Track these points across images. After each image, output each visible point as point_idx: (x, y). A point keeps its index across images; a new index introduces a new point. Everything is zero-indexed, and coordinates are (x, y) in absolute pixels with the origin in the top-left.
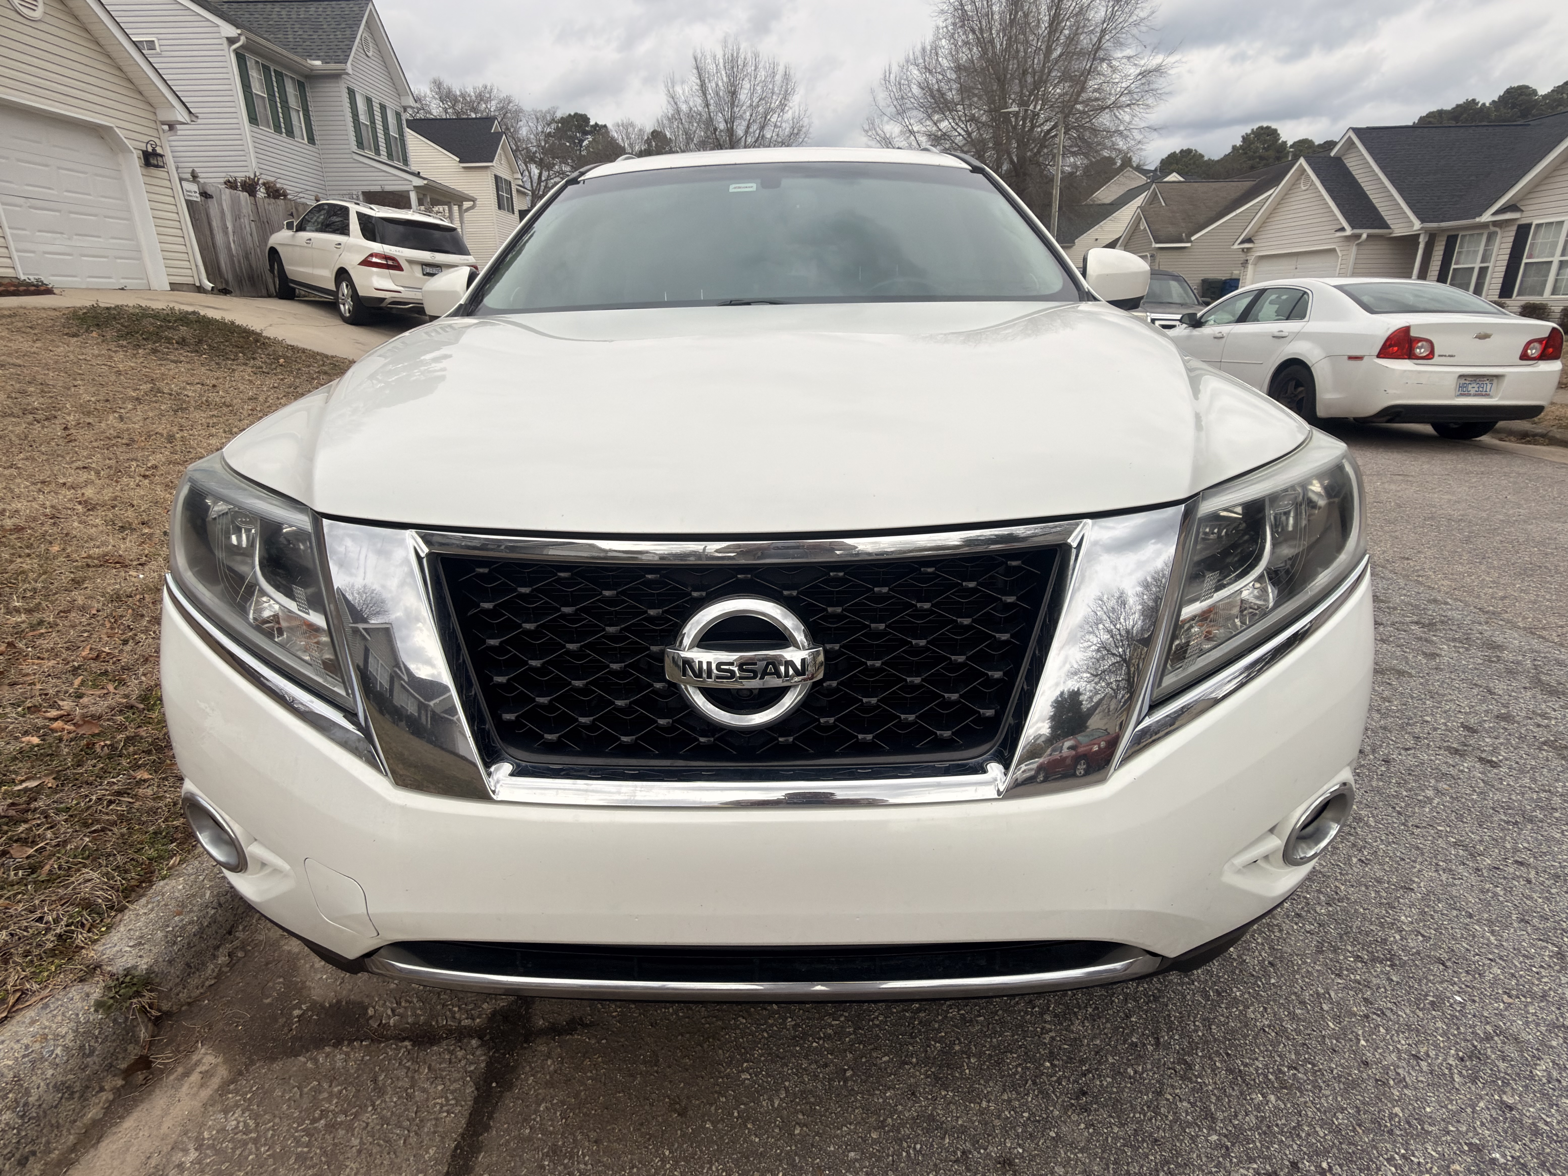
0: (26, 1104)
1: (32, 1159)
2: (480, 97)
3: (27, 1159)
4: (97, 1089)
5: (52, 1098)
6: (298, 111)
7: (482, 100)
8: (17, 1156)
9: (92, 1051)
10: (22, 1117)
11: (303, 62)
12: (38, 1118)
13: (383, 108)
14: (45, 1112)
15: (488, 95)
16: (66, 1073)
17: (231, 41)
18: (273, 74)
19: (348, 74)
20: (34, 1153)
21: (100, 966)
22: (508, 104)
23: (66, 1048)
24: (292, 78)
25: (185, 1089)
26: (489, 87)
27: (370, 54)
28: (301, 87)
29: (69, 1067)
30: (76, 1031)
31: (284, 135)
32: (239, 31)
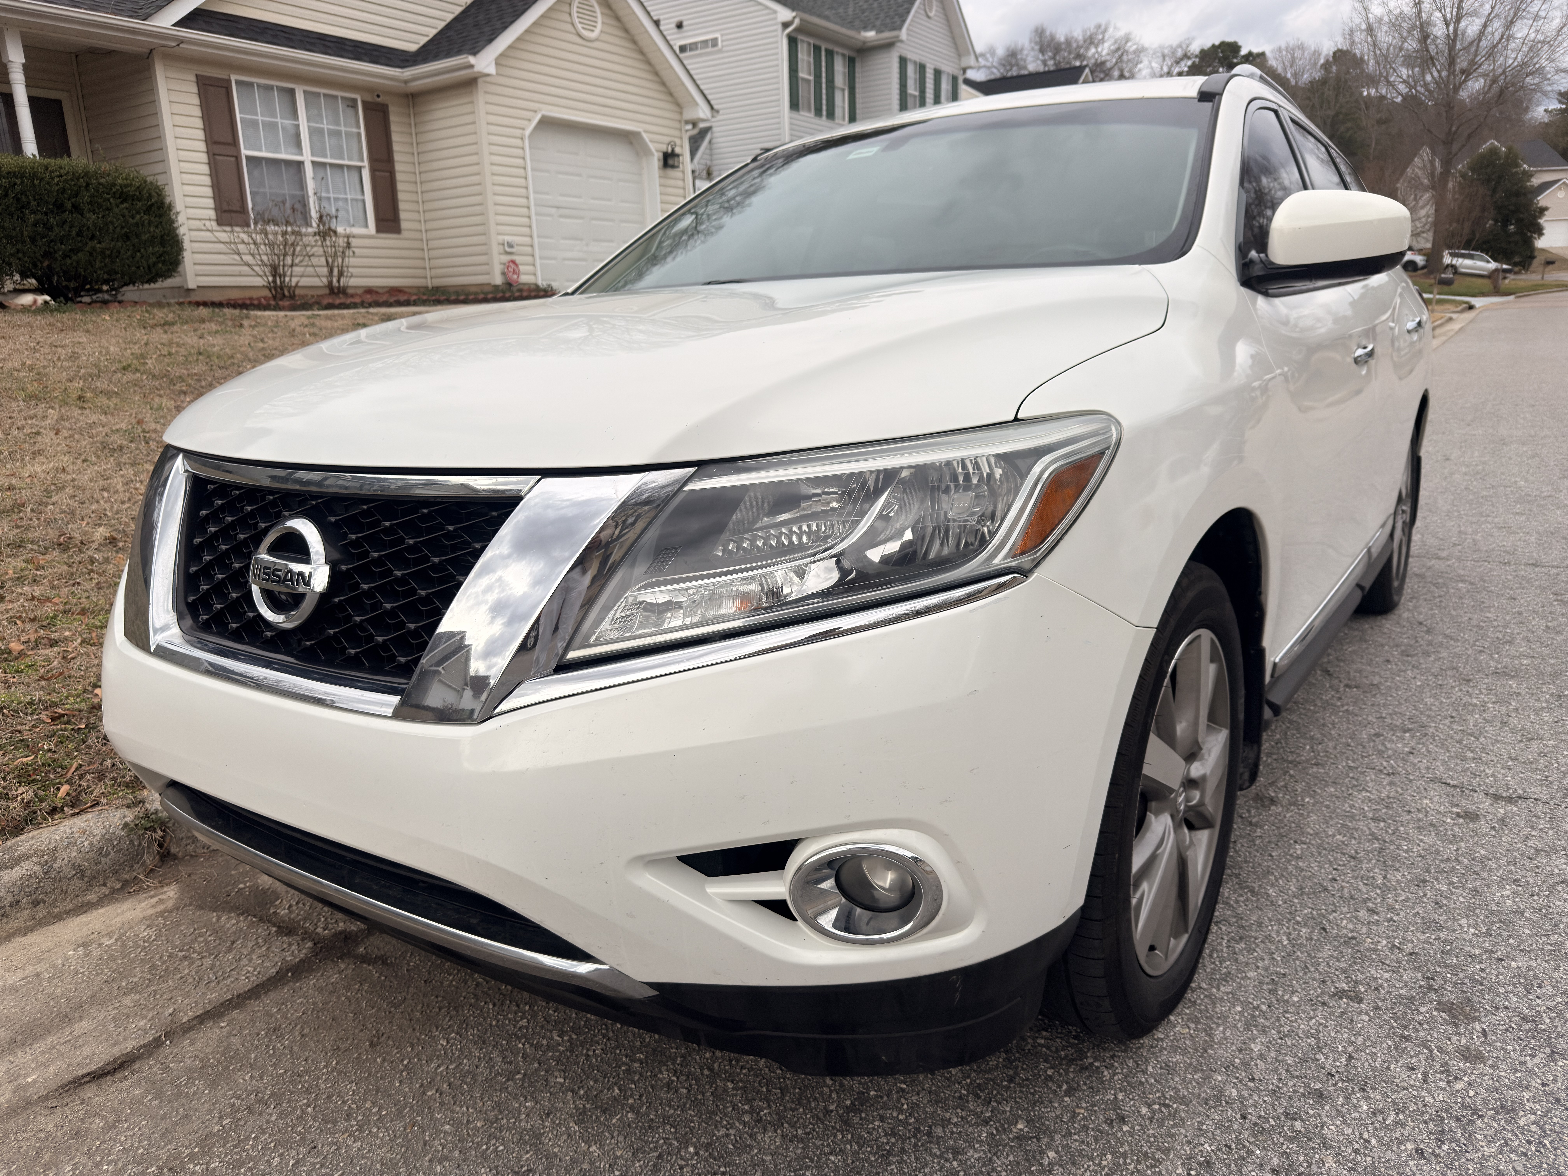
0: (51, 867)
1: (42, 905)
2: (1091, 41)
3: (39, 903)
4: (102, 882)
5: (69, 872)
6: (843, 90)
7: (1091, 43)
8: (33, 897)
9: (107, 855)
10: (45, 873)
11: (857, 36)
12: (54, 879)
13: (938, 73)
14: (60, 878)
15: (1100, 37)
16: (84, 859)
17: (786, 25)
18: (823, 53)
19: (901, 41)
20: (45, 902)
21: (144, 802)
22: (1127, 42)
23: (91, 844)
24: (843, 55)
25: (143, 905)
26: (1103, 27)
27: (931, 14)
28: (851, 62)
29: (87, 857)
30: (103, 836)
31: (824, 118)
32: (794, 14)
